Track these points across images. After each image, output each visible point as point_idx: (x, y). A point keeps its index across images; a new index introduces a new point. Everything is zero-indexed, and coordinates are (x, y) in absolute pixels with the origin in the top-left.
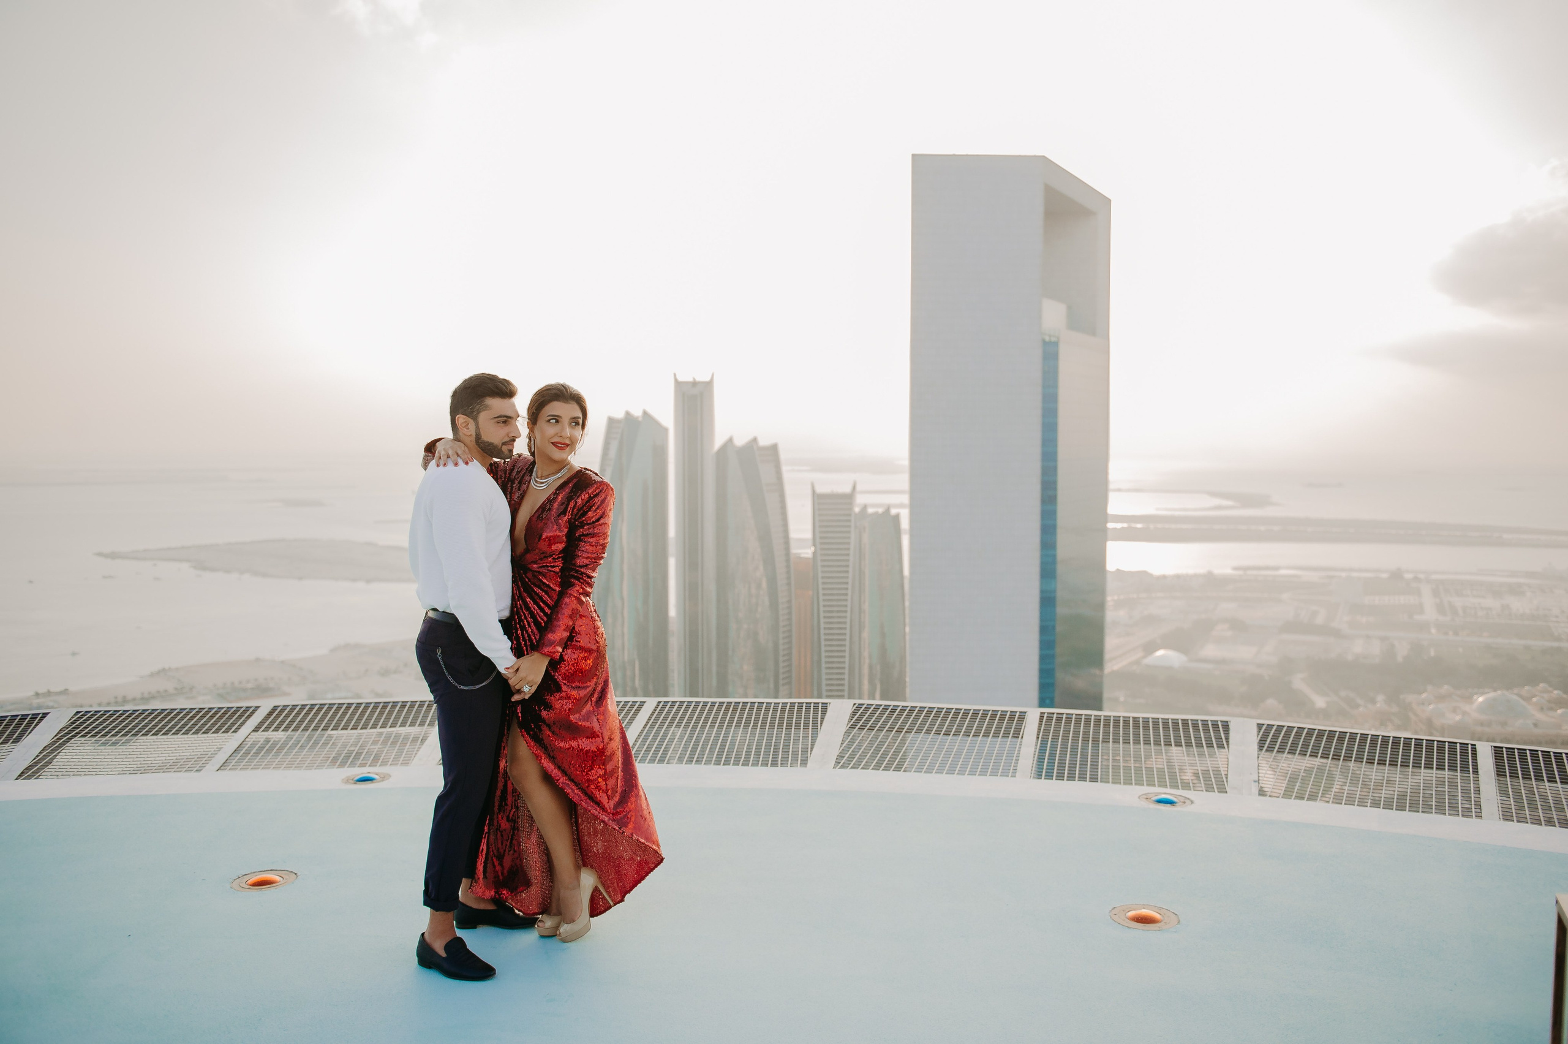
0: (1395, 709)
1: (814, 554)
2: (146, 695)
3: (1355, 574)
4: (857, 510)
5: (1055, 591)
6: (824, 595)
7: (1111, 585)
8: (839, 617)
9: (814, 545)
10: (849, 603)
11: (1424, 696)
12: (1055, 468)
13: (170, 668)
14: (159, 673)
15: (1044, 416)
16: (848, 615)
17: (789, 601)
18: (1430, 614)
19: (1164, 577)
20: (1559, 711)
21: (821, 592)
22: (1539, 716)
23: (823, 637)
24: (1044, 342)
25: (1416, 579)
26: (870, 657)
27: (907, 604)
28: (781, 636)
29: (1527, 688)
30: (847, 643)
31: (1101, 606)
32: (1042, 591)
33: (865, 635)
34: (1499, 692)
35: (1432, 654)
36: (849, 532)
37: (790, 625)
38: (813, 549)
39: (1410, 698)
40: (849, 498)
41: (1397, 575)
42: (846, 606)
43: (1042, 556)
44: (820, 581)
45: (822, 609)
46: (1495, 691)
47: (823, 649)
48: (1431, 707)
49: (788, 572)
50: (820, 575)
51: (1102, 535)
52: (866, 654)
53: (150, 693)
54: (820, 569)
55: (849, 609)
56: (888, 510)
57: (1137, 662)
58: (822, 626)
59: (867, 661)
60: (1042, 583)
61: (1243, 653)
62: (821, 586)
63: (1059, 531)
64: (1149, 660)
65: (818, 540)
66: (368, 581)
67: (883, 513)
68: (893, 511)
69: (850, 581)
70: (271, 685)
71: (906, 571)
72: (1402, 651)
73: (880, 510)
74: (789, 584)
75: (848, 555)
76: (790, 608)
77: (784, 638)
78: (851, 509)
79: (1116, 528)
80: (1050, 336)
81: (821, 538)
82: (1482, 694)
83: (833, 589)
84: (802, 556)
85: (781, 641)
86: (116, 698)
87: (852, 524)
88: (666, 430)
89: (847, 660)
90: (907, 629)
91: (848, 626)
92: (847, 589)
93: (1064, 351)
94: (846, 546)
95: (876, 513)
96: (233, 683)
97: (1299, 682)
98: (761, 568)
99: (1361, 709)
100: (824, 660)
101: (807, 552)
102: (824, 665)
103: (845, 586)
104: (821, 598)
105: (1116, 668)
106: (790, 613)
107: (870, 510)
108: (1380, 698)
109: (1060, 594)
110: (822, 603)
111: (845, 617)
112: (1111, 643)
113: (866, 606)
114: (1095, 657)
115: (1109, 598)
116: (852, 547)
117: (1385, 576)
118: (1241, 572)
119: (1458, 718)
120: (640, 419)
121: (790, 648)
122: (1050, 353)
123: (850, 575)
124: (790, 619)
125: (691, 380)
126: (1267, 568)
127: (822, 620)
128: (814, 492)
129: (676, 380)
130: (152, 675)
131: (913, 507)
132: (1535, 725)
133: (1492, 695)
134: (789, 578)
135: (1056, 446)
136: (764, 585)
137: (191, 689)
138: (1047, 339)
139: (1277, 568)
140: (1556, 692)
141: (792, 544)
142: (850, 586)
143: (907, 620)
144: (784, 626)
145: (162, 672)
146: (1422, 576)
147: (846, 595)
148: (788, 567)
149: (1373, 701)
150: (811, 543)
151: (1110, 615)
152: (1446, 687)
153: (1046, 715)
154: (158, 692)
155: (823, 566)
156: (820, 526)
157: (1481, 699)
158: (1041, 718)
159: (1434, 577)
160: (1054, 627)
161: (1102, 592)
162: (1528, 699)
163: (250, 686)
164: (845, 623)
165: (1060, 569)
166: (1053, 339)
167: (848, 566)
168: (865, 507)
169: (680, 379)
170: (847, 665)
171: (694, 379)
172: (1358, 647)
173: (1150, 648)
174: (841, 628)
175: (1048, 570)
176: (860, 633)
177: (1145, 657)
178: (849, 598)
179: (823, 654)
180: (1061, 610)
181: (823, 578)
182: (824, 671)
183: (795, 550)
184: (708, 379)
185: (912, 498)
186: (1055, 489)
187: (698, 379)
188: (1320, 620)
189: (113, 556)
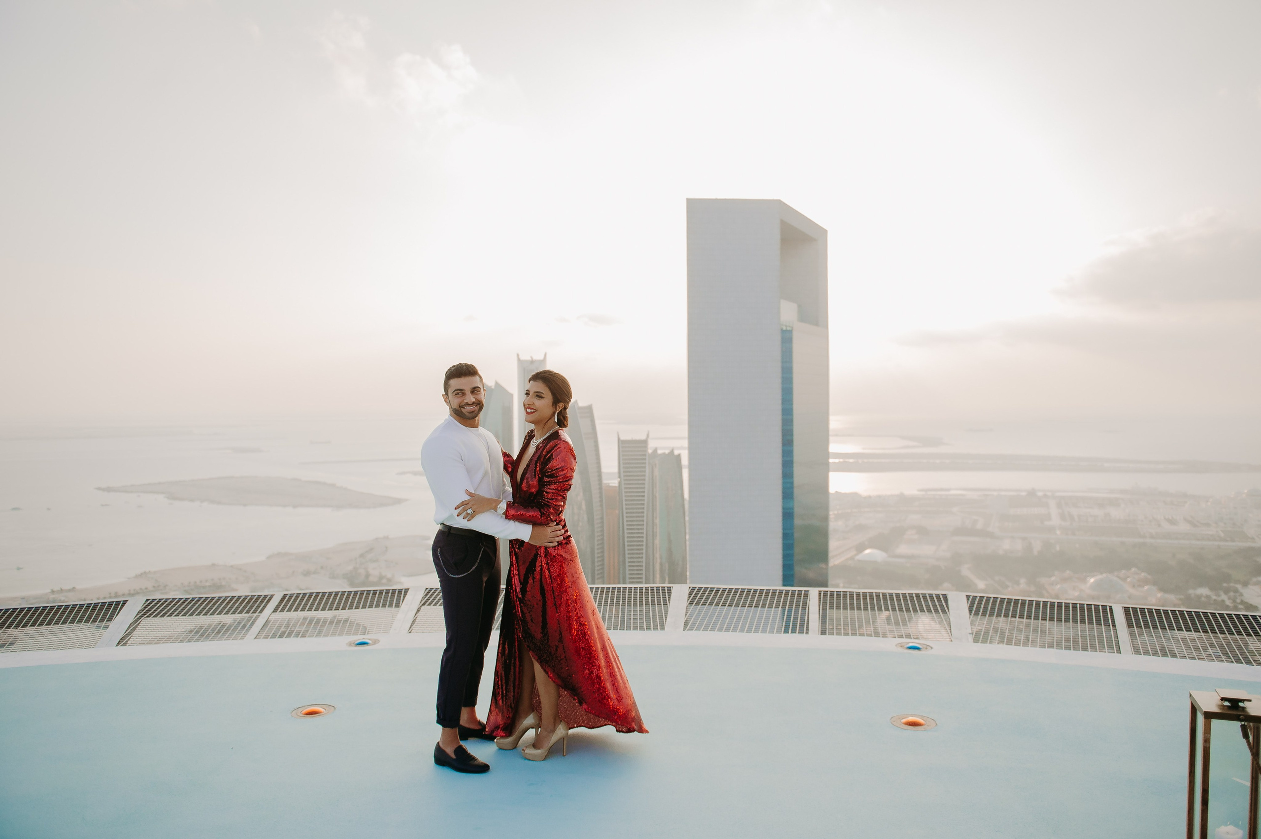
0: (1033, 589)
1: (620, 483)
2: (132, 592)
3: (1003, 493)
4: (650, 451)
5: (792, 508)
6: (627, 513)
7: (832, 503)
8: (638, 529)
9: (620, 477)
10: (645, 519)
11: (1053, 578)
12: (792, 421)
13: (149, 572)
14: (142, 574)
15: (783, 383)
16: (645, 527)
17: (602, 518)
18: (1055, 521)
19: (870, 497)
20: (1146, 588)
21: (625, 511)
22: (1132, 591)
23: (626, 544)
24: (782, 330)
25: (1045, 496)
26: (661, 558)
27: (687, 519)
28: (596, 543)
29: (1123, 571)
30: (644, 547)
31: (826, 519)
32: (784, 509)
33: (657, 542)
34: (1104, 575)
35: (1058, 548)
36: (645, 467)
37: (603, 535)
38: (619, 480)
39: (1043, 580)
40: (644, 443)
41: (1032, 493)
42: (643, 521)
43: (784, 483)
44: (624, 503)
45: (625, 523)
46: (1102, 573)
47: (627, 552)
48: (1058, 586)
49: (601, 497)
50: (624, 498)
51: (825, 467)
52: (657, 555)
53: (134, 590)
54: (624, 494)
55: (645, 523)
56: (672, 452)
57: (852, 558)
58: (626, 535)
59: (659, 561)
60: (783, 503)
61: (926, 551)
62: (624, 507)
63: (795, 465)
64: (860, 557)
65: (622, 474)
66: (295, 507)
67: (669, 453)
68: (676, 452)
69: (646, 503)
70: (224, 583)
71: (686, 495)
72: (1037, 547)
73: (667, 452)
74: (601, 506)
75: (644, 484)
76: (602, 522)
77: (598, 545)
78: (646, 451)
79: (835, 462)
80: (786, 326)
81: (624, 472)
82: (1093, 576)
83: (633, 509)
84: (611, 485)
85: (596, 547)
86: (110, 594)
87: (647, 461)
88: (512, 395)
89: (644, 560)
90: (687, 537)
91: (644, 535)
92: (643, 508)
93: (795, 336)
94: (642, 478)
95: (664, 454)
96: (195, 582)
97: (966, 571)
98: (581, 494)
99: (1010, 589)
100: (627, 560)
101: (615, 483)
102: (627, 564)
103: (642, 506)
104: (625, 515)
105: (836, 563)
106: (602, 527)
107: (660, 452)
108: (1023, 581)
109: (797, 510)
110: (625, 519)
111: (643, 529)
112: (834, 544)
113: (657, 521)
114: (822, 555)
115: (831, 513)
116: (647, 478)
117: (1024, 494)
118: (923, 493)
119: (1076, 594)
120: (493, 387)
121: (603, 552)
122: (787, 338)
123: (646, 498)
124: (602, 531)
125: (529, 359)
126: (942, 490)
127: (626, 531)
128: (619, 439)
129: (519, 359)
130: (137, 577)
131: (690, 448)
132: (1130, 597)
133: (1099, 577)
134: (601, 501)
135: (792, 404)
136: (584, 507)
137: (165, 587)
138: (784, 328)
139: (948, 490)
140: (1143, 574)
141: (604, 477)
142: (645, 506)
143: (687, 531)
144: (598, 536)
145: (143, 575)
146: (1049, 494)
147: (643, 512)
148: (601, 493)
149: (1018, 583)
150: (617, 475)
151: (833, 525)
152: (1068, 572)
153: (822, 593)
154: (141, 589)
155: (626, 492)
156: (624, 464)
157: (1092, 580)
158: (820, 594)
159: (1058, 494)
160: (792, 534)
161: (827, 508)
162: (1124, 579)
163: (208, 584)
164: (643, 533)
165: (796, 492)
166: (788, 329)
167: (644, 492)
168: (655, 450)
169: (522, 358)
170: (644, 564)
171: (531, 357)
172: (1006, 545)
173: (860, 548)
174: (639, 537)
175: (788, 493)
176: (653, 540)
177: (857, 555)
178: (645, 515)
179: (627, 556)
180: (797, 522)
181: (626, 500)
182: (627, 568)
183: (605, 481)
184: (541, 358)
185: (690, 443)
186: (792, 435)
187: (536, 358)
188: (979, 526)
189: (109, 490)
